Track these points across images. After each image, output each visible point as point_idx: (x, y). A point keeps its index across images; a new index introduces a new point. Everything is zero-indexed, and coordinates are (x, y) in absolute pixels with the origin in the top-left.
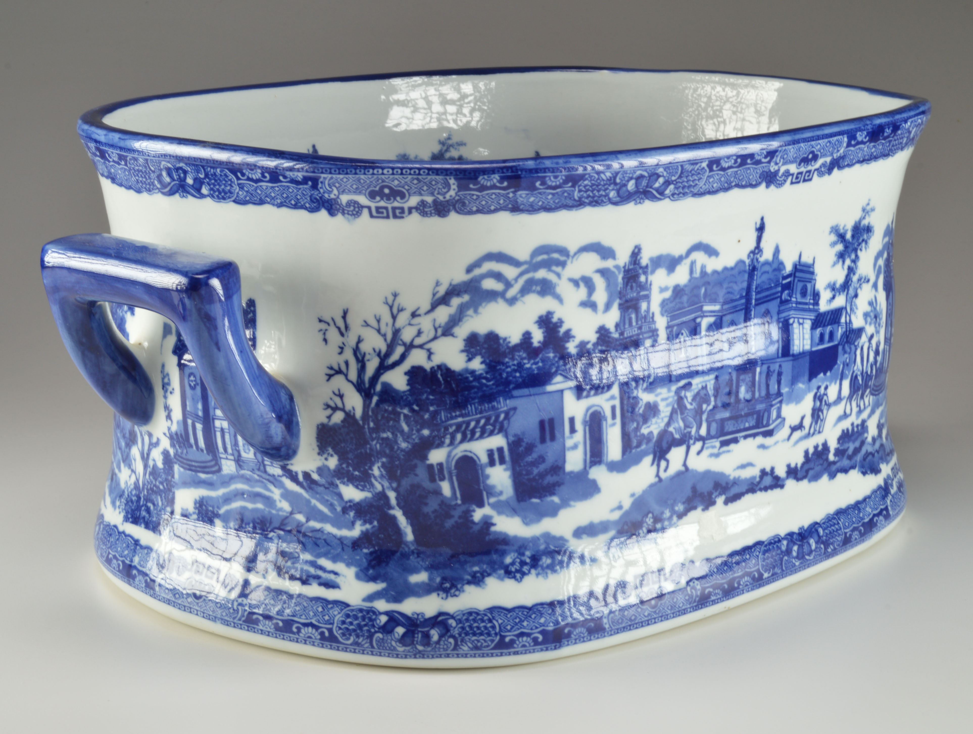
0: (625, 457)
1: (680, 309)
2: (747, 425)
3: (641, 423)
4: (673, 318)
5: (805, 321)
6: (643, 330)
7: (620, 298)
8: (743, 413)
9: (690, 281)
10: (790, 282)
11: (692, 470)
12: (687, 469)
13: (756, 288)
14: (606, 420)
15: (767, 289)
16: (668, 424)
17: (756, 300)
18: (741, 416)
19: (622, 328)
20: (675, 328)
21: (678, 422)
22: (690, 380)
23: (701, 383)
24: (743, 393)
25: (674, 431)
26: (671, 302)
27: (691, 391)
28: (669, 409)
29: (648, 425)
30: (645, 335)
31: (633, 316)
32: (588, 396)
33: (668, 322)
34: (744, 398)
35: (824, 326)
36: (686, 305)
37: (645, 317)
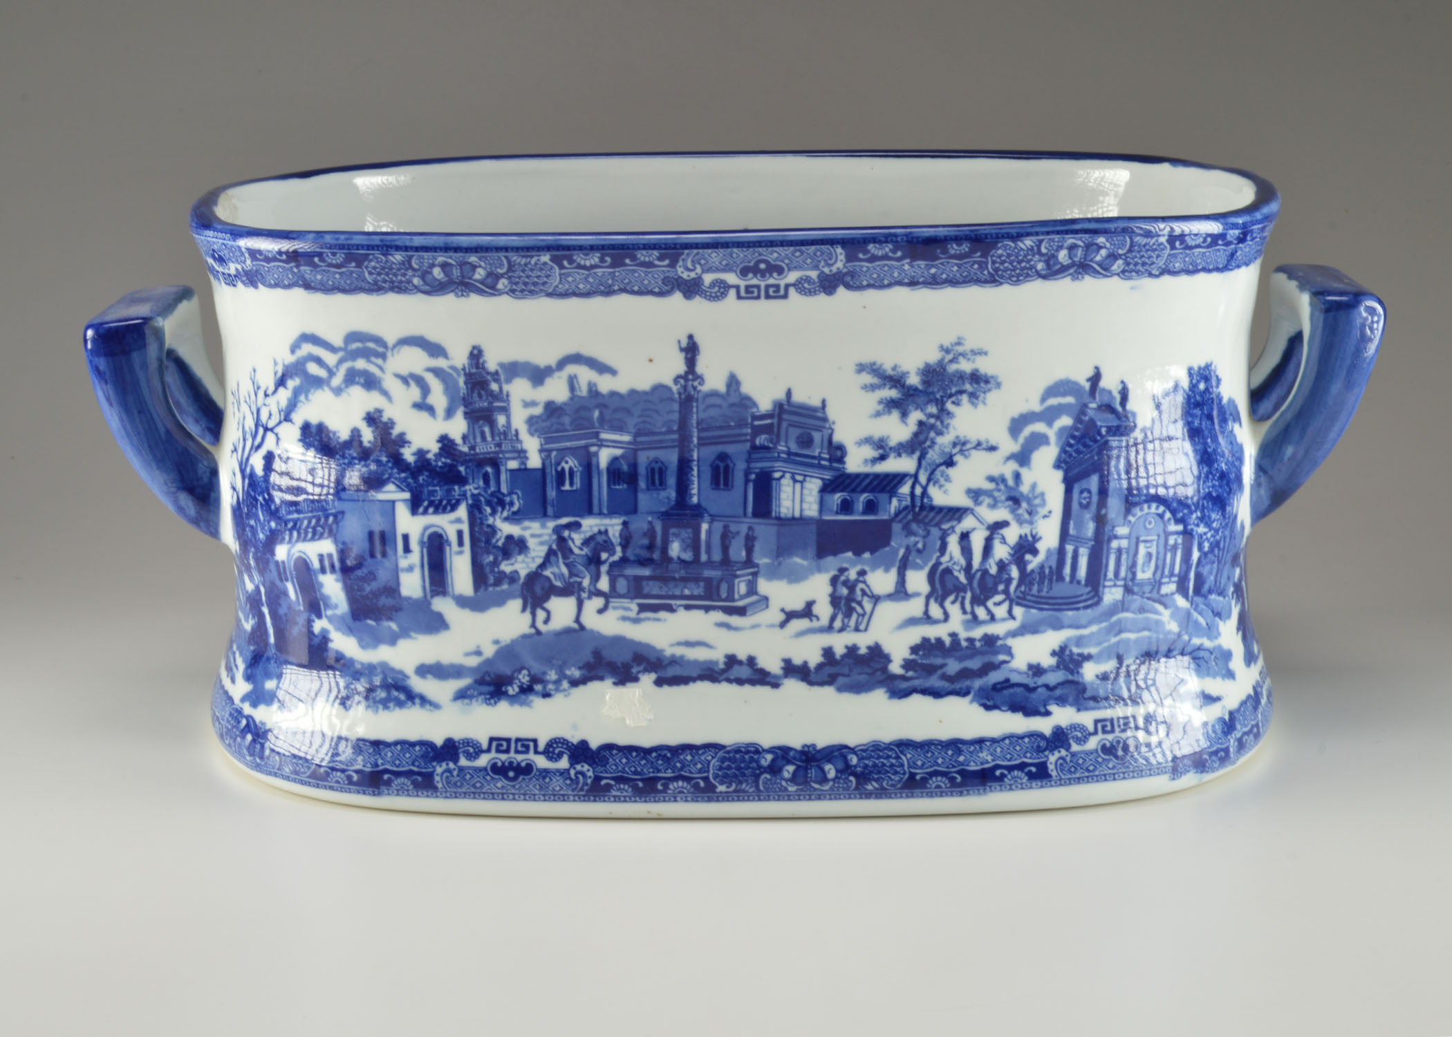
0: (479, 594)
1: (557, 431)
2: (687, 592)
3: (500, 558)
4: (548, 440)
5: (808, 479)
6: (503, 448)
7: (466, 406)
8: (677, 576)
9: (572, 399)
10: (771, 425)
11: (592, 631)
12: (582, 628)
13: (698, 424)
14: (450, 545)
15: (721, 428)
16: (543, 566)
17: (699, 438)
18: (674, 579)
19: (472, 442)
20: (554, 453)
21: (558, 567)
22: (577, 519)
23: (596, 525)
24: (675, 549)
25: (552, 577)
26: (544, 421)
27: (580, 533)
28: (545, 549)
29: (512, 561)
30: (507, 455)
31: (487, 430)
32: (425, 512)
33: (541, 445)
34: (679, 558)
35: (853, 491)
36: (569, 428)
37: (505, 433)
